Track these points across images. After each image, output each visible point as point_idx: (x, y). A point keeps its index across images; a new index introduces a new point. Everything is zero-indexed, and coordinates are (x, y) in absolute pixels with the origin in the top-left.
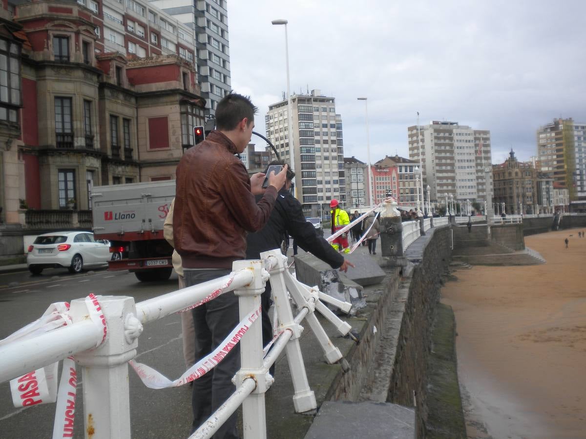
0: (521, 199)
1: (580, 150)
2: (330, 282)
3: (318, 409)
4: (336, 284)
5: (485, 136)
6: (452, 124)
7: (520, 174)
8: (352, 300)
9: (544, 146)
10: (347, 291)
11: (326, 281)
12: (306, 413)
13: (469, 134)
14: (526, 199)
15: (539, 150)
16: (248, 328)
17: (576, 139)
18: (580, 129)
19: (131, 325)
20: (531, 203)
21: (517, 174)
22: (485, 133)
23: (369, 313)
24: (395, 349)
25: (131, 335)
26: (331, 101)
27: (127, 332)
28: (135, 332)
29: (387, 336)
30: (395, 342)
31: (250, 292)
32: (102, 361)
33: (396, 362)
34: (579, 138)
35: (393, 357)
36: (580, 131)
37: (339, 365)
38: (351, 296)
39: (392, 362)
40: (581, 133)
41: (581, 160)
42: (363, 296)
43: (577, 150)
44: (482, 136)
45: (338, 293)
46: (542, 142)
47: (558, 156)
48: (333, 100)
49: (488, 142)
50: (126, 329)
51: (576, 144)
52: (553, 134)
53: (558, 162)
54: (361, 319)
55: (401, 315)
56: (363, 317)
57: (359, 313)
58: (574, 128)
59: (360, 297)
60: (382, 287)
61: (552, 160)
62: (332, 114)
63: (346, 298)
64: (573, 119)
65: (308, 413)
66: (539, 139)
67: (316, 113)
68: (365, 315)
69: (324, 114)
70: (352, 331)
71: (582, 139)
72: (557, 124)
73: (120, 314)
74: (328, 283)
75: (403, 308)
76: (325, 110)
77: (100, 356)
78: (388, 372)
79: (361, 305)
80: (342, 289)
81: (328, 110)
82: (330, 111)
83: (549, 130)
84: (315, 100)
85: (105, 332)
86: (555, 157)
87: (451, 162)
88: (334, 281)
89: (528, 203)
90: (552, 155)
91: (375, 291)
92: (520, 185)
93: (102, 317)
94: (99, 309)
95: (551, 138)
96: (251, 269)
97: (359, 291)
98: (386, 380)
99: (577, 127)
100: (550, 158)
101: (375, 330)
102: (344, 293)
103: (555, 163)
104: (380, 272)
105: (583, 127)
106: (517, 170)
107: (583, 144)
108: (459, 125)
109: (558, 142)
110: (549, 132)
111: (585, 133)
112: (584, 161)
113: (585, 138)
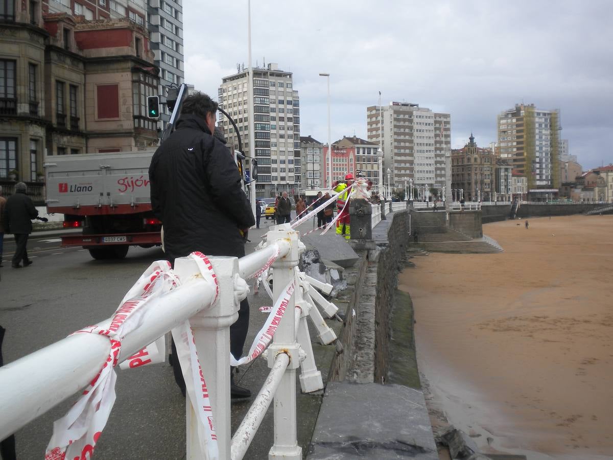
0: (479, 185)
1: (540, 137)
2: (311, 262)
3: (324, 389)
4: (318, 265)
5: (445, 120)
6: (412, 106)
7: (479, 160)
8: (333, 282)
9: (504, 132)
10: (328, 273)
11: (306, 262)
12: (313, 394)
13: (429, 117)
14: (484, 186)
15: (500, 136)
16: (288, 301)
17: (537, 125)
18: (541, 115)
19: (240, 286)
20: (489, 190)
21: (476, 159)
22: (446, 116)
23: (349, 296)
24: (373, 333)
25: (239, 296)
26: (288, 76)
27: (236, 293)
28: (243, 293)
29: (363, 319)
30: (372, 326)
31: (285, 264)
32: (212, 322)
33: (376, 347)
34: (540, 125)
35: (373, 341)
36: (541, 118)
37: (333, 346)
38: (332, 277)
39: (372, 346)
40: (543, 120)
41: (541, 148)
42: (344, 278)
43: (537, 137)
44: (443, 119)
45: (319, 274)
46: (503, 128)
47: (518, 143)
48: (290, 75)
49: (448, 126)
50: (235, 290)
51: (537, 131)
52: (514, 120)
53: (518, 149)
54: (343, 301)
55: (373, 299)
56: (344, 299)
57: (340, 296)
58: (536, 115)
59: (341, 279)
60: (355, 270)
61: (512, 147)
62: (289, 90)
63: (326, 280)
64: (535, 106)
65: (316, 394)
66: (499, 124)
67: (272, 88)
68: (345, 297)
69: (281, 89)
70: (338, 313)
71: (543, 126)
72: (518, 110)
73: (230, 274)
74: (309, 264)
75: (374, 292)
76: (282, 85)
77: (210, 317)
78: (371, 356)
79: (342, 287)
80: (323, 270)
81: (285, 85)
82: (287, 87)
83: (510, 116)
84: (272, 74)
85: (217, 292)
86: (515, 144)
87: (410, 145)
88: (315, 261)
89: (486, 190)
90: (512, 141)
91: (350, 274)
92: (478, 171)
93: (214, 276)
94: (210, 268)
95: (512, 124)
96: (288, 240)
97: (340, 272)
98: (370, 364)
99: (539, 114)
100: (510, 144)
101: (354, 314)
102: (325, 274)
103: (515, 150)
104: (353, 255)
105: (545, 114)
106: (477, 156)
107: (544, 132)
108: (420, 107)
109: (518, 129)
110: (510, 118)
111: (546, 120)
112: (544, 149)
113: (546, 126)
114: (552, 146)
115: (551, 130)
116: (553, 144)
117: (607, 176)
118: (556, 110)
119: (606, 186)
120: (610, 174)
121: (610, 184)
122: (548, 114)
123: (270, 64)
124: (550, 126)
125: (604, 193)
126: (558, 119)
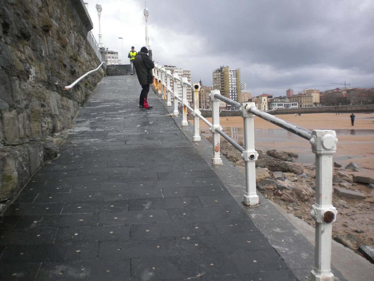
0: (204, 103)
1: (232, 81)
5: (188, 73)
6: (173, 67)
7: (204, 92)
9: (216, 79)
13: (181, 72)
14: (207, 103)
15: (213, 81)
17: (230, 76)
18: (232, 71)
20: (209, 105)
21: (202, 91)
22: (188, 72)
26: (116, 54)
34: (231, 76)
36: (232, 72)
40: (233, 73)
41: (232, 86)
43: (230, 81)
44: (187, 73)
46: (215, 77)
47: (222, 84)
49: (190, 76)
51: (230, 78)
52: (220, 74)
53: (222, 86)
58: (229, 71)
61: (219, 86)
62: (117, 60)
64: (229, 67)
66: (213, 75)
69: (113, 59)
71: (233, 76)
72: (222, 68)
76: (113, 58)
81: (115, 58)
82: (116, 58)
83: (218, 72)
84: (109, 53)
86: (220, 84)
87: (173, 85)
89: (207, 105)
90: (219, 83)
92: (204, 97)
95: (218, 75)
99: (230, 71)
100: (218, 85)
103: (220, 87)
105: (233, 71)
106: (203, 90)
107: (233, 79)
108: (177, 67)
109: (222, 77)
110: (218, 73)
111: (234, 73)
112: (233, 86)
113: (234, 76)
114: (237, 85)
115: (236, 78)
116: (237, 84)
117: (261, 98)
118: (238, 69)
119: (261, 103)
120: (263, 97)
121: (263, 102)
122: (235, 71)
123: (108, 48)
124: (236, 76)
125: (260, 106)
126: (239, 73)
